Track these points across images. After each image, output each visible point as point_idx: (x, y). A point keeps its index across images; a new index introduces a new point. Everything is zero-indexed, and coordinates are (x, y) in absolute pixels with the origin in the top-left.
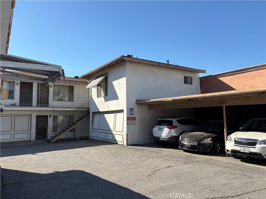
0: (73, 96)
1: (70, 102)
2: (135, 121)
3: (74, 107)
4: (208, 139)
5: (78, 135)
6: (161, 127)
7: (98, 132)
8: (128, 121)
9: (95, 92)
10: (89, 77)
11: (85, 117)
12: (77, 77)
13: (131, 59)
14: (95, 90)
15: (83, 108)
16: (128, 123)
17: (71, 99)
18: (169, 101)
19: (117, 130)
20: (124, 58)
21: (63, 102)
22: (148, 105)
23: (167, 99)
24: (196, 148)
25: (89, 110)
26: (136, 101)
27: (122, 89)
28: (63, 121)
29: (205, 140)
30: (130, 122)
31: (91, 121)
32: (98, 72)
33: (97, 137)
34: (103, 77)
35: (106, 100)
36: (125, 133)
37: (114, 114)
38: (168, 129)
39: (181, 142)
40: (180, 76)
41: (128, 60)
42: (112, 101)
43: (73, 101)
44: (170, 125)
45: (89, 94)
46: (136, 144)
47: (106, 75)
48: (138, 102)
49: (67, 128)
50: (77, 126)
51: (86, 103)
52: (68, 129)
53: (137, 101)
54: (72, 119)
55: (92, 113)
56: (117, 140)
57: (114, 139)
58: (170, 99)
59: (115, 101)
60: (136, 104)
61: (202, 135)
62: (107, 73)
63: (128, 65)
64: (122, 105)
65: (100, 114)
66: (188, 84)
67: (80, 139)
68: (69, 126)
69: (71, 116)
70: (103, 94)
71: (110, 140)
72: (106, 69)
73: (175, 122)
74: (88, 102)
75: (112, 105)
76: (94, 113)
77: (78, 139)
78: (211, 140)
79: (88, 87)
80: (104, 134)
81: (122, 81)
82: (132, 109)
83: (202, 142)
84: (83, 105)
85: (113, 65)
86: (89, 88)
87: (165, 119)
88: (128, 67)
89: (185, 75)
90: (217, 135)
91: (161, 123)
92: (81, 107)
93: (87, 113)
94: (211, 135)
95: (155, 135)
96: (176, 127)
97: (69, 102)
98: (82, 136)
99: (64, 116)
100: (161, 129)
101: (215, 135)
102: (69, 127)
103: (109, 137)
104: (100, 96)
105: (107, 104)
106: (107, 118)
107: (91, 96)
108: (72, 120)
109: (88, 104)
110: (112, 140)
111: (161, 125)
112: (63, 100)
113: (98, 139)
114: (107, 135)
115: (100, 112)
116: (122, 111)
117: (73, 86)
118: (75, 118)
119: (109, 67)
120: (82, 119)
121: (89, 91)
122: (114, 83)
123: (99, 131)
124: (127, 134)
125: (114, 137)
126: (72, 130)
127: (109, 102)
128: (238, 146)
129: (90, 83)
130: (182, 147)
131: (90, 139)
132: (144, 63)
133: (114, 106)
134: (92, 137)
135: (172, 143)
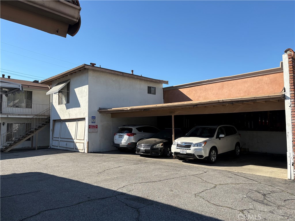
0: (32, 103)
1: (28, 109)
2: (97, 129)
3: (32, 114)
4: (159, 144)
5: (36, 144)
6: (121, 134)
7: (59, 141)
8: (90, 129)
9: (56, 99)
10: (51, 82)
11: (45, 125)
12: (36, 82)
13: (93, 68)
14: (56, 97)
15: (42, 115)
16: (90, 131)
17: (29, 105)
18: (128, 110)
19: (79, 139)
20: (86, 67)
21: (20, 108)
22: (111, 113)
23: (126, 108)
24: (149, 152)
25: (50, 118)
26: (98, 109)
27: (84, 97)
28: (19, 130)
29: (157, 145)
30: (92, 130)
31: (51, 129)
32: (60, 78)
33: (57, 146)
34: (65, 84)
35: (68, 108)
36: (86, 141)
37: (76, 122)
38: (128, 136)
39: (137, 147)
40: (144, 86)
41: (90, 68)
42: (73, 109)
43: (31, 108)
44: (130, 132)
45: (50, 101)
46: (97, 151)
47: (68, 82)
48: (100, 111)
49: (23, 136)
50: (36, 135)
51: (46, 110)
52: (24, 138)
53: (100, 109)
54: (30, 127)
55: (52, 121)
56: (78, 148)
57: (75, 147)
58: (129, 108)
59: (77, 109)
60: (99, 112)
61: (155, 141)
62: (69, 80)
63: (90, 73)
64: (84, 113)
65: (61, 122)
66: (152, 94)
67: (38, 149)
68: (27, 134)
69: (28, 124)
70: (64, 102)
71: (72, 148)
72: (69, 75)
73: (134, 130)
74: (48, 109)
75: (74, 113)
76: (55, 121)
77: (36, 148)
78: (162, 146)
79: (48, 93)
80: (65, 143)
81: (84, 88)
82: (94, 118)
83: (154, 147)
84: (43, 112)
85: (76, 72)
86: (50, 95)
87: (126, 127)
88: (91, 76)
89: (149, 86)
90: (168, 141)
91: (122, 131)
92: (40, 114)
93: (47, 121)
94: (162, 141)
95: (116, 142)
96: (135, 134)
97: (26, 109)
98: (41, 146)
99: (20, 123)
100: (122, 137)
101: (166, 141)
102: (26, 136)
103: (71, 145)
104: (62, 103)
105: (69, 112)
106: (68, 127)
107: (52, 103)
108: (30, 129)
109: (48, 111)
110: (73, 149)
111: (121, 133)
112: (19, 107)
113: (58, 148)
114: (68, 143)
115: (61, 120)
116: (83, 119)
117: (32, 92)
118: (34, 127)
119: (72, 74)
120: (41, 127)
121: (50, 97)
122: (76, 90)
123: (60, 139)
124: (88, 142)
125: (76, 145)
126: (29, 140)
127: (70, 109)
128: (179, 149)
129: (51, 88)
130: (138, 152)
131: (50, 148)
132: (107, 72)
133: (76, 114)
134: (52, 146)
135: (131, 149)
